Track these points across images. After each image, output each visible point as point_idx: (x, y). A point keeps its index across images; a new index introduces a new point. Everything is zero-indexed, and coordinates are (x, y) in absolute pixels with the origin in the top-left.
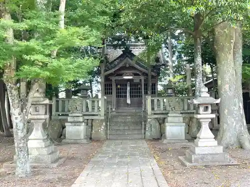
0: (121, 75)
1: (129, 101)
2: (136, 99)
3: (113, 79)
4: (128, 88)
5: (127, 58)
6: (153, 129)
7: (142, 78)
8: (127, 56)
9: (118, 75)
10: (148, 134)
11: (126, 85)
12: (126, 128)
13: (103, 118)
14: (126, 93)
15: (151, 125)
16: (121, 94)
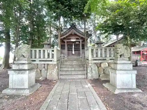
0: (70, 39)
1: (73, 53)
2: (77, 52)
3: (66, 41)
4: (73, 46)
5: (73, 29)
6: (93, 71)
7: (81, 41)
8: (73, 28)
9: (68, 39)
10: (89, 75)
11: (72, 45)
12: (72, 70)
13: (56, 63)
14: (72, 49)
15: (92, 68)
16: (70, 49)
